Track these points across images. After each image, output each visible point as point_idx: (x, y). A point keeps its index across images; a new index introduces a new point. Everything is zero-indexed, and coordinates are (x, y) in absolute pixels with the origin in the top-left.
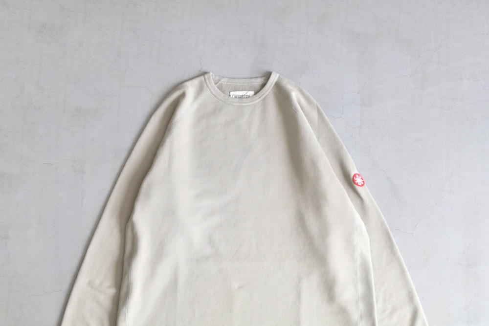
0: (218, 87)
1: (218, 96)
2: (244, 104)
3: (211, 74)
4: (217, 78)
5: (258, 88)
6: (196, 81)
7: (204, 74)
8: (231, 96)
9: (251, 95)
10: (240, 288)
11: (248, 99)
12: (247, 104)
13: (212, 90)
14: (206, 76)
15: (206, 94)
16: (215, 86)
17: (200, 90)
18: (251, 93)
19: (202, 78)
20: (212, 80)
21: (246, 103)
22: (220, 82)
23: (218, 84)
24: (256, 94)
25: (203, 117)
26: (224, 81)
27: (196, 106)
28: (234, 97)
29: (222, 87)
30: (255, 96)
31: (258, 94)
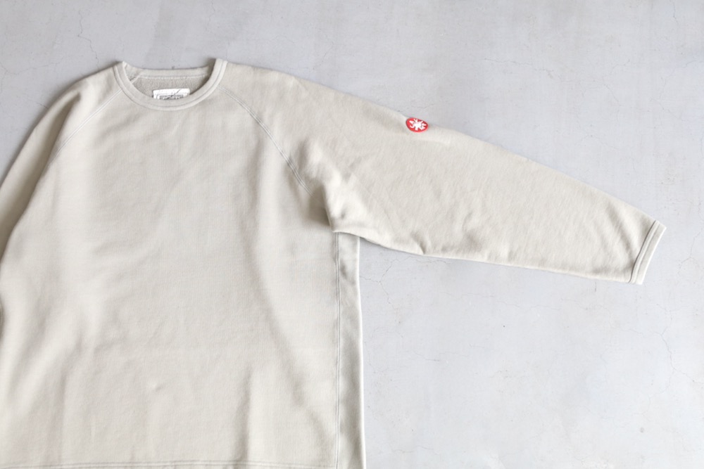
0: (135, 85)
1: (133, 98)
2: (174, 109)
3: (124, 64)
4: (134, 70)
5: (197, 83)
6: (102, 77)
7: (114, 64)
8: (155, 97)
9: (185, 95)
10: (158, 389)
11: (180, 101)
12: (178, 109)
13: (125, 89)
14: (116, 68)
15: (117, 95)
16: (131, 83)
17: (108, 89)
18: (185, 91)
19: (110, 71)
20: (126, 75)
21: (176, 106)
22: (138, 77)
23: (135, 80)
24: (192, 93)
25: (110, 130)
26: (145, 75)
27: (99, 114)
28: (158, 97)
29: (141, 83)
30: (191, 96)
31: (196, 94)
